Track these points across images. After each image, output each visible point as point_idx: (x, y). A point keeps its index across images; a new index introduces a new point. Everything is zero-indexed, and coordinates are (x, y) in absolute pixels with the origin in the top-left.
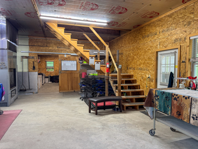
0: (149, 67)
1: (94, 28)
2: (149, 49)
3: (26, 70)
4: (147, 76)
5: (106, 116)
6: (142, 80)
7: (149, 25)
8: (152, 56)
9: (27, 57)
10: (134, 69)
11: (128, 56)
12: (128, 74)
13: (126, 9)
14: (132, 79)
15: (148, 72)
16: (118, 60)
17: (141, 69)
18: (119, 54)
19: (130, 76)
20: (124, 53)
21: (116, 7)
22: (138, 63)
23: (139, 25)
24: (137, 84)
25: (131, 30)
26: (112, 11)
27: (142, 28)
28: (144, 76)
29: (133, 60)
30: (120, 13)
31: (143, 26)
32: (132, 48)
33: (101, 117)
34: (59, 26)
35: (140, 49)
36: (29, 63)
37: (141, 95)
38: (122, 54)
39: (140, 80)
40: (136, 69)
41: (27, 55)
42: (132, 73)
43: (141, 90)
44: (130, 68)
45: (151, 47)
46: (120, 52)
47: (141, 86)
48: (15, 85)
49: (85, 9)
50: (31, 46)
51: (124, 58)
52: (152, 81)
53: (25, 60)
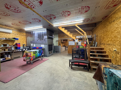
0: (115, 43)
1: (78, 25)
2: (115, 30)
3: (57, 45)
4: (114, 49)
5: (76, 71)
6: (110, 52)
7: (114, 13)
8: (118, 35)
9: (58, 41)
10: (104, 44)
11: (101, 37)
12: (101, 47)
13: (88, 7)
14: (103, 51)
15: (115, 47)
16: (95, 40)
17: (109, 44)
18: (96, 36)
19: (102, 49)
20: (99, 35)
21: (80, 8)
22: (107, 40)
23: (106, 16)
24: (107, 54)
25: (102, 21)
26: (80, 12)
27: (109, 17)
28: (111, 49)
29: (103, 39)
30: (86, 11)
31: (109, 16)
32: (102, 32)
33: (73, 71)
34: (62, 28)
35: (108, 31)
36: (58, 43)
37: (109, 62)
38: (97, 36)
39: (109, 52)
40: (105, 44)
41: (58, 40)
42: (103, 47)
43: (109, 58)
44: (102, 44)
45: (116, 28)
46: (96, 35)
47: (109, 56)
48: (52, 50)
49: (65, 16)
50: (59, 37)
51: (99, 38)
52: (118, 54)
53: (57, 42)
